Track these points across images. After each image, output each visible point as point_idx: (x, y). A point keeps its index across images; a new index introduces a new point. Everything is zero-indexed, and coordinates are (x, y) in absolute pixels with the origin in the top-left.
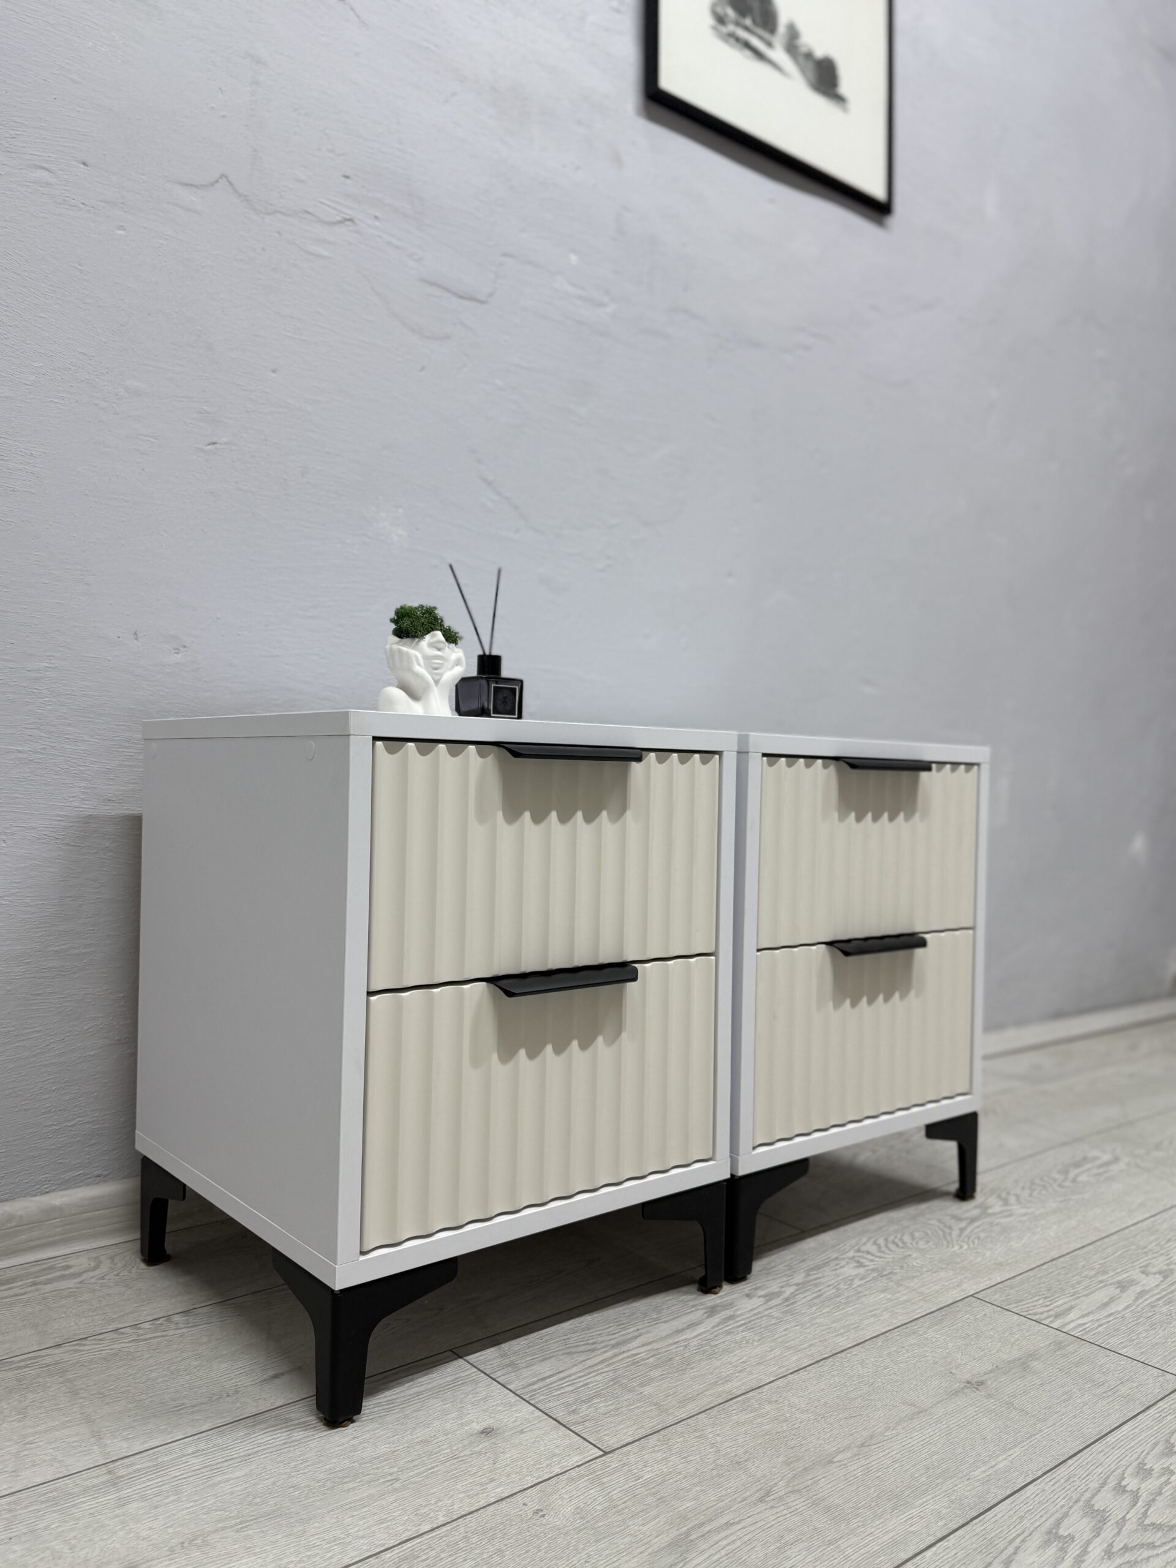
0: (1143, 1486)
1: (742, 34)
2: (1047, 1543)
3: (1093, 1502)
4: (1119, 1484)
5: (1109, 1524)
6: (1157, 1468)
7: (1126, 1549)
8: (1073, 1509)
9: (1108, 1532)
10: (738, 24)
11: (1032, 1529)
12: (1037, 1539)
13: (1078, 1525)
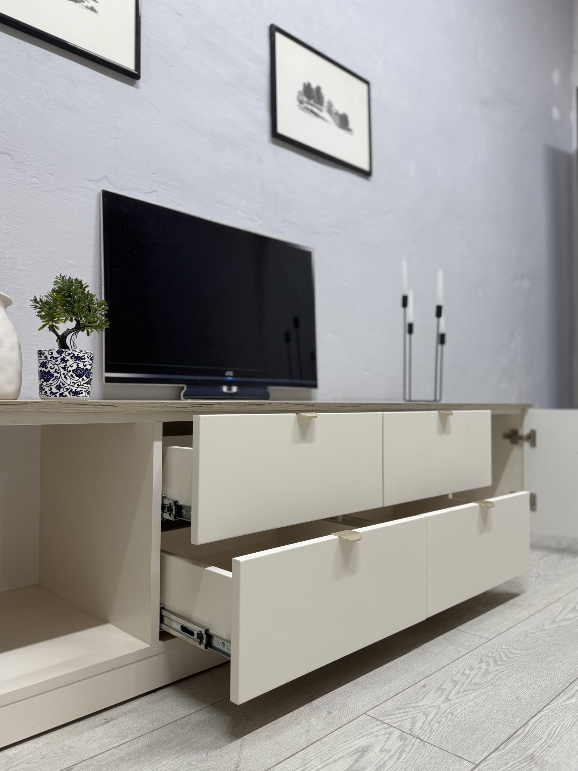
0: (471, 673)
1: (310, 107)
2: (437, 691)
3: (454, 678)
4: (463, 673)
5: (459, 684)
6: (477, 667)
7: (464, 691)
8: (446, 681)
9: (458, 687)
10: (308, 103)
11: (432, 687)
12: (434, 691)
13: (448, 685)
